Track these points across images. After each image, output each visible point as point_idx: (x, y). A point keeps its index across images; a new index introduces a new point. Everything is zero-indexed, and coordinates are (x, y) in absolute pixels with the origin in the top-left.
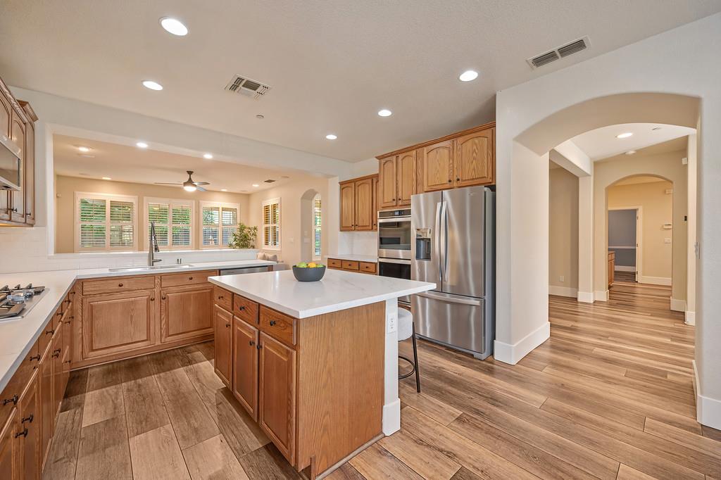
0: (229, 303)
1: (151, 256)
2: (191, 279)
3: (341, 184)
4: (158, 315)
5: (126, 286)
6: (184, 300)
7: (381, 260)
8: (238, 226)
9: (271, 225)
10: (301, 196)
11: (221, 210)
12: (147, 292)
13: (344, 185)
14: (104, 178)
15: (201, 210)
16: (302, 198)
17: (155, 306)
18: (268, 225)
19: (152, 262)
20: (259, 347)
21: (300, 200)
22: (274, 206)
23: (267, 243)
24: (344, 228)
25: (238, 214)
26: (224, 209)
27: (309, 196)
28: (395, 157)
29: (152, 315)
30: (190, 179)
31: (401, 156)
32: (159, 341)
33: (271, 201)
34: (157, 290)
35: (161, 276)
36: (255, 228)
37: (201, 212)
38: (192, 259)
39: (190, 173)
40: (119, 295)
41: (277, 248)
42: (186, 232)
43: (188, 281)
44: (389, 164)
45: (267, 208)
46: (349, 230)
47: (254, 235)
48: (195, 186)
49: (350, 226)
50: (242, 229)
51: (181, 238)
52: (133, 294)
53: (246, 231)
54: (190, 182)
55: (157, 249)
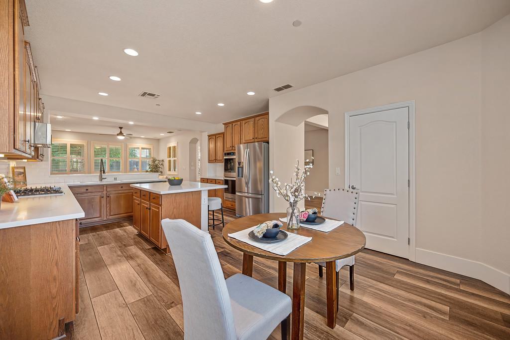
0: (139, 195)
1: (101, 176)
2: (122, 187)
3: (209, 136)
4: (105, 205)
5: (89, 190)
6: (118, 198)
7: (225, 178)
8: (152, 159)
9: (172, 159)
10: (189, 141)
11: (140, 148)
12: (100, 194)
13: (210, 137)
14: (67, 130)
15: (128, 149)
16: (190, 143)
17: (104, 201)
18: (170, 159)
19: (101, 179)
20: (150, 209)
21: (188, 143)
22: (174, 147)
23: (170, 170)
24: (210, 161)
25: (152, 151)
26: (142, 148)
27: (194, 141)
28: (231, 125)
29: (102, 205)
30: (121, 132)
31: (234, 124)
32: (105, 217)
33: (172, 144)
34: (105, 192)
35: (107, 186)
36: (163, 161)
37: (128, 150)
38: (123, 178)
39: (121, 128)
40: (86, 195)
41: (176, 173)
42: (118, 163)
43: (120, 189)
44: (228, 128)
45: (170, 148)
46: (212, 162)
47: (162, 165)
48: (124, 136)
49: (212, 160)
50: (154, 161)
51: (115, 166)
52: (93, 194)
53: (157, 162)
54: (121, 134)
55: (104, 172)
